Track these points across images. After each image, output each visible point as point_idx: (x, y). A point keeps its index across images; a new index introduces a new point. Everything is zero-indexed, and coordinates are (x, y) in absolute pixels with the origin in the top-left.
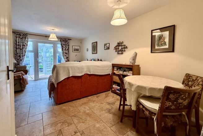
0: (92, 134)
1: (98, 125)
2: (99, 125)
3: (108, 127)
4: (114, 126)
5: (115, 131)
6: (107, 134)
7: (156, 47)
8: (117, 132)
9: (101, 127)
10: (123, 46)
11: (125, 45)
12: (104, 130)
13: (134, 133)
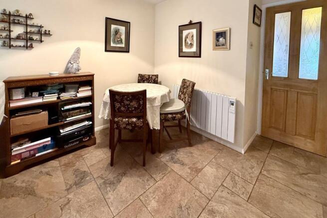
0: (176, 213)
1: (153, 204)
2: (153, 201)
3: (156, 184)
4: (154, 176)
5: (164, 175)
6: (170, 185)
7: (112, 45)
8: (164, 172)
9: (157, 197)
10: (32, 26)
11: (41, 27)
12: (162, 191)
13: (162, 155)
